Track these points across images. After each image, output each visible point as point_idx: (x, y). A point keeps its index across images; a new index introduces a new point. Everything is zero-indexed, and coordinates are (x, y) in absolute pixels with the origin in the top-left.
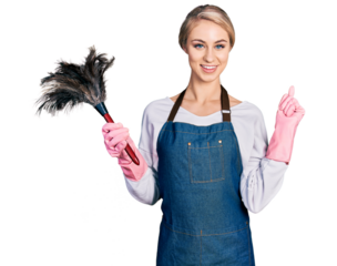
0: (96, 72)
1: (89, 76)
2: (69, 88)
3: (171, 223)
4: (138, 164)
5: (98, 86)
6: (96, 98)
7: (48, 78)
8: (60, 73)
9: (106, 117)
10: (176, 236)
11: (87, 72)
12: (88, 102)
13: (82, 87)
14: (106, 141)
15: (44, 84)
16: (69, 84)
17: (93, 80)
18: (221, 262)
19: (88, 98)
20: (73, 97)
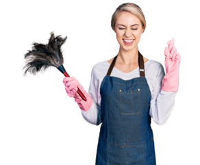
0: (56, 47)
1: (52, 50)
2: (41, 59)
3: (106, 137)
4: (86, 101)
5: (58, 55)
6: (58, 63)
7: (28, 54)
8: (34, 50)
9: (65, 73)
10: (109, 145)
11: (51, 48)
12: (53, 65)
13: (48, 57)
14: (66, 88)
15: (26, 57)
16: (41, 56)
17: (55, 52)
18: (136, 163)
19: (53, 63)
20: (44, 64)
